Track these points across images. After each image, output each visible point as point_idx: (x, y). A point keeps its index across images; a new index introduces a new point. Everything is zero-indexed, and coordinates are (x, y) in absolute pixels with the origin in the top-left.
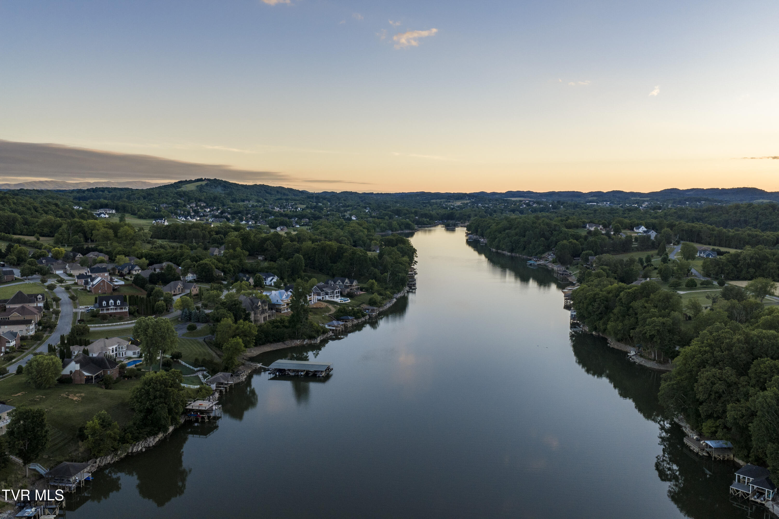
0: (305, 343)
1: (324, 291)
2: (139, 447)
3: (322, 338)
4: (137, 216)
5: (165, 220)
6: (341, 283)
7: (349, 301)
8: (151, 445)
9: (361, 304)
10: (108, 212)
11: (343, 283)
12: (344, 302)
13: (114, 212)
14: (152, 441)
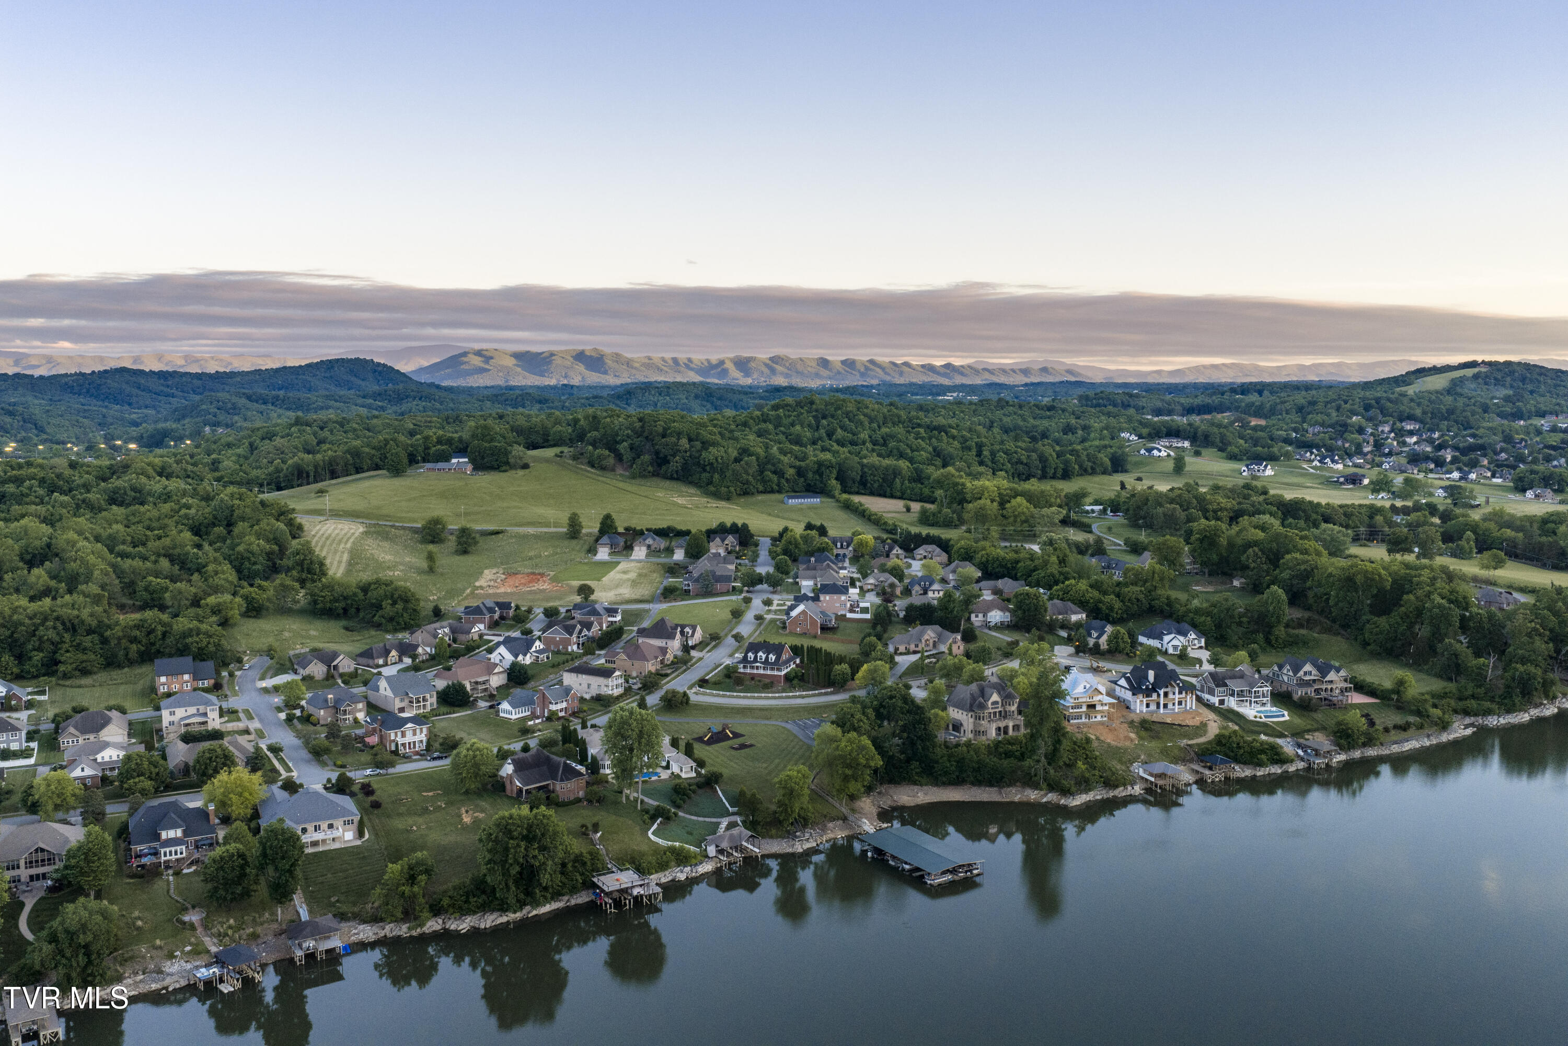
0: (1045, 800)
1: (1226, 685)
2: (464, 925)
3: (1099, 797)
4: (1224, 454)
5: (1266, 466)
6: (1291, 673)
7: (1287, 718)
8: (482, 926)
9: (1308, 731)
10: (1175, 445)
11: (1296, 670)
12: (1264, 720)
13: (1187, 444)
14: (490, 921)
